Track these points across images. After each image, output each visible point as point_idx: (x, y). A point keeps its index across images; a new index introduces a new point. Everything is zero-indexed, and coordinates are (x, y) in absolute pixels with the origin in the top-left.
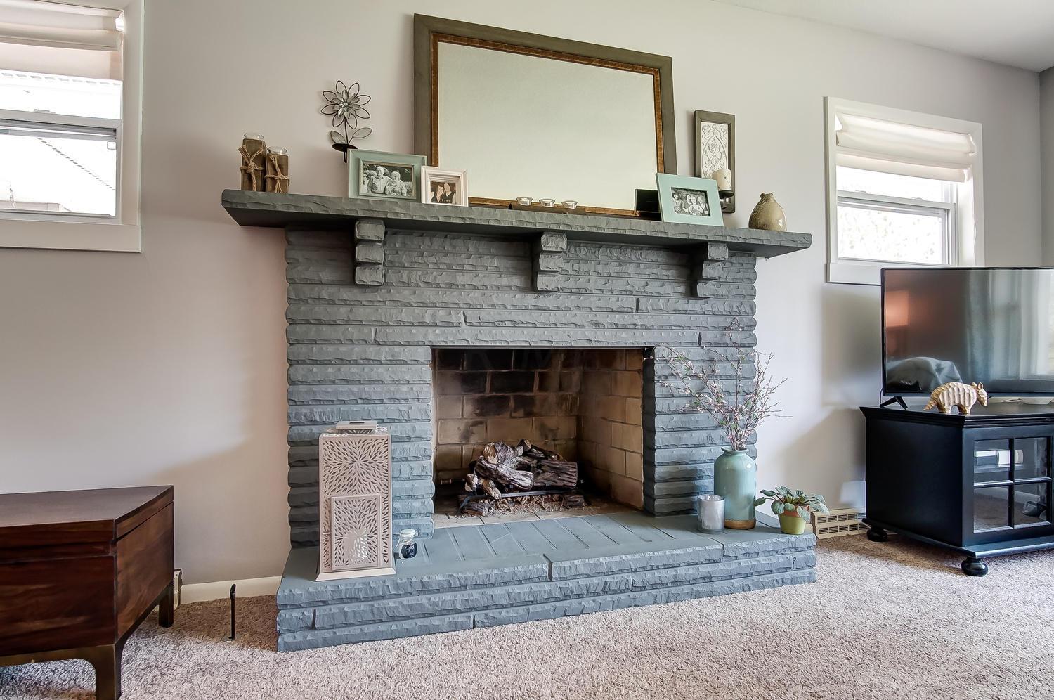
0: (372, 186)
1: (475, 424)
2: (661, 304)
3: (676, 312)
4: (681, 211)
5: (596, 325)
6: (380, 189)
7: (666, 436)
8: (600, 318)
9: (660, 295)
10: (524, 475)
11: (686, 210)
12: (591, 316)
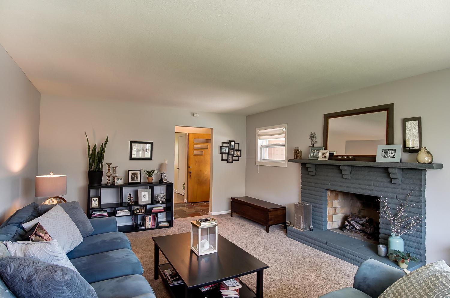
0: (313, 155)
1: (362, 209)
2: (382, 184)
3: (387, 187)
4: (385, 157)
5: (361, 188)
6: (315, 156)
7: (383, 225)
8: (362, 186)
9: (381, 182)
10: (358, 226)
11: (386, 156)
12: (359, 186)
